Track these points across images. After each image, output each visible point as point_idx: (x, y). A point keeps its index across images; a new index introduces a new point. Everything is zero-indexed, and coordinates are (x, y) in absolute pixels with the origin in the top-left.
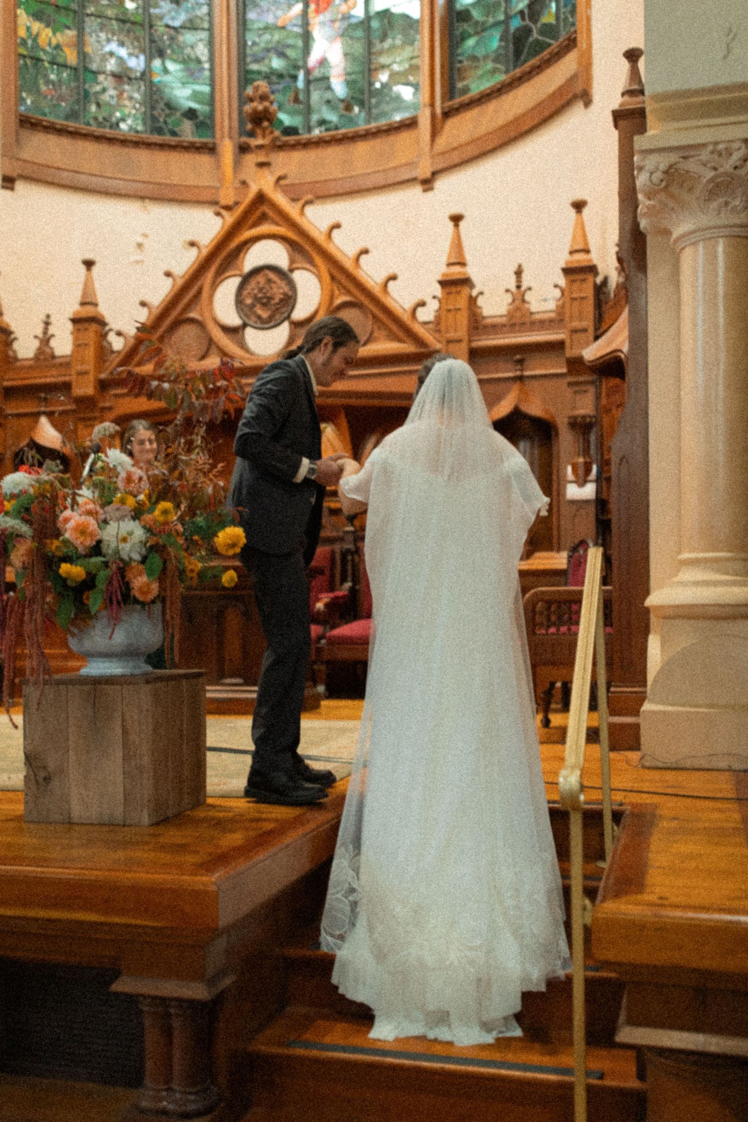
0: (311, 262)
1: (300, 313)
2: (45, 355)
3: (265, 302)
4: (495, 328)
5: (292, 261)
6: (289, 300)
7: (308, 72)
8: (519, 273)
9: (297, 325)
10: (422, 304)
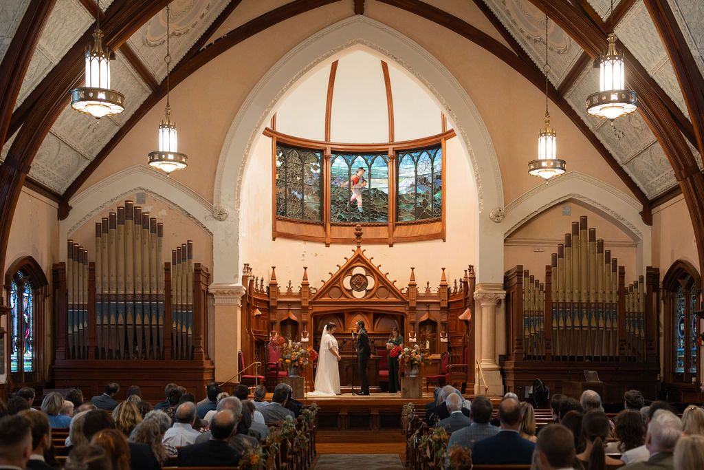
0: (372, 274)
1: (368, 288)
2: (289, 293)
3: (359, 284)
4: (422, 297)
5: (366, 274)
6: (366, 284)
7: (350, 202)
8: (428, 283)
9: (368, 291)
10: (403, 289)
